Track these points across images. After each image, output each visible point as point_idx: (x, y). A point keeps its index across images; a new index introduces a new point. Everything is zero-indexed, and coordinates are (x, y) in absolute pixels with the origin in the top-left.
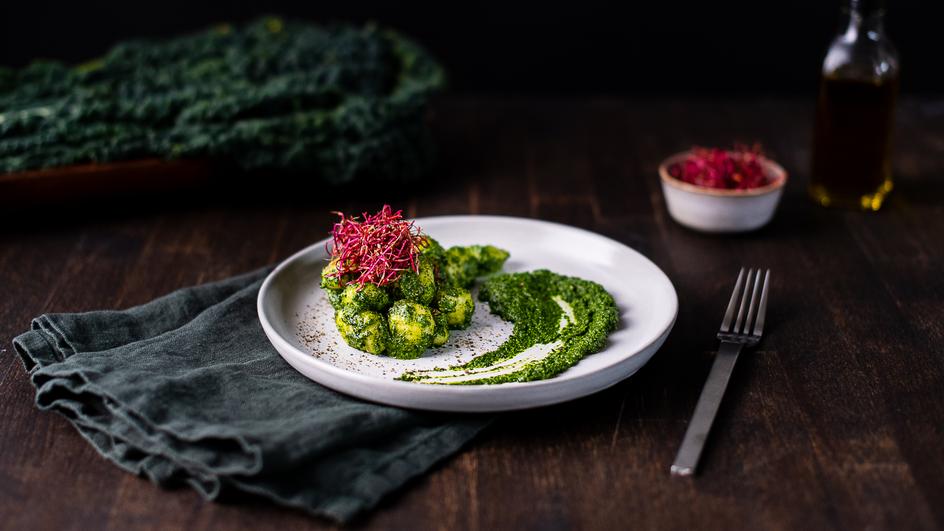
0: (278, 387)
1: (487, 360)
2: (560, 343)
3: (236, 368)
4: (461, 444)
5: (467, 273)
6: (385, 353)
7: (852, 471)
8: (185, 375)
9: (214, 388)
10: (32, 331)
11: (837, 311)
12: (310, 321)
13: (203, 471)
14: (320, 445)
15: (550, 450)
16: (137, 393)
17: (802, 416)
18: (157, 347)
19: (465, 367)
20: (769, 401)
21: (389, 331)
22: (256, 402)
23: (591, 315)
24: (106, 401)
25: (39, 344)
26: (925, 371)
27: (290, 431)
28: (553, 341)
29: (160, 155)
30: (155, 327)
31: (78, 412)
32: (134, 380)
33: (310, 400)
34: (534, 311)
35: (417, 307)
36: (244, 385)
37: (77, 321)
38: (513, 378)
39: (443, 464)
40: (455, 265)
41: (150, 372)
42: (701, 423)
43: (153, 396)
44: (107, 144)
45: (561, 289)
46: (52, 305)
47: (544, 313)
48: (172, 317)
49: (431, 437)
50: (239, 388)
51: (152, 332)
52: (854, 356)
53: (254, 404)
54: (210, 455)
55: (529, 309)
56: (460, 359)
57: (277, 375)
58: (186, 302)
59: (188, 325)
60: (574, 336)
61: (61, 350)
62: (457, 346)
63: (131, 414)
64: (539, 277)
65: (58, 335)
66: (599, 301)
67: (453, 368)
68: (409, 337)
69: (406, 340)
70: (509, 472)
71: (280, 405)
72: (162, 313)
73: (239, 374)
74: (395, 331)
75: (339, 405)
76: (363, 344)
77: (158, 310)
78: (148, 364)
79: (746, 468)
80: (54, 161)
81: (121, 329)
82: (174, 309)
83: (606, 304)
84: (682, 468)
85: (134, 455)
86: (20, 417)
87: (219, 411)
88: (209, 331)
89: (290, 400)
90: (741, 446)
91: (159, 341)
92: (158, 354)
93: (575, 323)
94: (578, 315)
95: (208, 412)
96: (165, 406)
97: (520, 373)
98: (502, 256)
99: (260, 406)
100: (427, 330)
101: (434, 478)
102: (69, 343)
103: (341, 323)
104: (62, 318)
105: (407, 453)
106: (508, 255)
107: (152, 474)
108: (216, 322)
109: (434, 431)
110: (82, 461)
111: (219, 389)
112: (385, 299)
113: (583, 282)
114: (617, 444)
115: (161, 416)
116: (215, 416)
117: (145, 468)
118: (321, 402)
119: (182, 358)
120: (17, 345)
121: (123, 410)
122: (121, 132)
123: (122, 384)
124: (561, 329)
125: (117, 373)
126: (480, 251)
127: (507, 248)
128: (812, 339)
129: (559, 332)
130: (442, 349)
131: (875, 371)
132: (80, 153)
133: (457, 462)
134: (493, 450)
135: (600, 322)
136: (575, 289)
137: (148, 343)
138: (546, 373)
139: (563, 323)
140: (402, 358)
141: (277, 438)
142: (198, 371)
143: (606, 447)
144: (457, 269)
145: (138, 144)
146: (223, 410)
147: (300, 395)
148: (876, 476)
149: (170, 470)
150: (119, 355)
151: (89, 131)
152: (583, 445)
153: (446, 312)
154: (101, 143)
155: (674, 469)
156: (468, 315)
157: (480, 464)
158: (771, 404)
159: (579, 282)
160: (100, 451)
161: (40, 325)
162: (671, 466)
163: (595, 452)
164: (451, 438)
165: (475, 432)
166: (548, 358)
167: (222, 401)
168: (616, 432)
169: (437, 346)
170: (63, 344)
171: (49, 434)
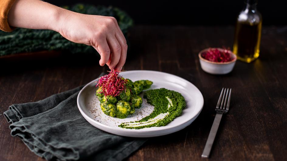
0: (84, 129)
1: (146, 119)
2: (168, 113)
3: (71, 122)
4: (139, 147)
5: (140, 89)
6: (116, 117)
7: (256, 157)
8: (56, 125)
9: (64, 129)
10: (9, 110)
11: (251, 101)
12: (93, 105)
13: (61, 157)
14: (96, 150)
15: (165, 149)
16: (41, 133)
17: (241, 137)
18: (47, 115)
19: (139, 121)
20: (231, 132)
21: (117, 110)
22: (77, 134)
23: (177, 103)
24: (32, 135)
25: (11, 114)
26: (278, 122)
27: (87, 145)
28: (166, 112)
29: (47, 50)
30: (46, 107)
31: (24, 138)
32: (40, 128)
33: (93, 134)
34: (160, 102)
35: (125, 103)
36: (73, 128)
37: (23, 106)
38: (154, 125)
39: (133, 154)
40: (136, 87)
41: (45, 125)
42: (210, 141)
43: (46, 133)
44: (31, 47)
45: (168, 94)
46: (15, 99)
47: (163, 103)
48: (51, 104)
49: (129, 145)
50: (72, 129)
51: (46, 109)
52: (256, 117)
53: (76, 135)
54: (63, 153)
55: (159, 102)
56: (138, 118)
57: (83, 124)
58: (55, 99)
59: (56, 107)
60: (172, 111)
61: (18, 116)
62: (137, 114)
63: (39, 139)
64: (162, 90)
65: (17, 111)
66: (180, 99)
67: (136, 122)
68: (123, 112)
69: (122, 113)
70: (153, 157)
71: (84, 135)
72: (48, 103)
73: (72, 124)
74: (119, 110)
75: (102, 135)
76: (109, 114)
77: (47, 102)
78: (45, 121)
79: (224, 155)
80: (15, 52)
81: (36, 108)
82: (52, 102)
83: (182, 100)
84: (205, 155)
85: (41, 151)
86: (6, 138)
87: (66, 137)
88: (62, 109)
89: (87, 133)
90: (223, 148)
91: (47, 113)
92: (47, 118)
93: (173, 106)
94: (173, 104)
95: (63, 138)
96: (50, 137)
97: (156, 124)
98: (151, 83)
99: (78, 135)
100: (128, 110)
101: (131, 158)
102: (20, 114)
103: (102, 107)
104: (18, 106)
105: (123, 151)
106: (152, 83)
107: (46, 158)
108: (65, 106)
109: (131, 143)
110: (25, 152)
111: (66, 129)
112: (116, 100)
113: (175, 92)
114: (185, 147)
115: (49, 140)
116: (65, 139)
117: (44, 156)
118: (97, 134)
119: (54, 119)
120: (5, 115)
121: (37, 138)
122: (35, 43)
123: (37, 130)
124: (168, 108)
125: (35, 125)
126: (144, 82)
127: (152, 81)
128: (244, 111)
129: (168, 109)
130: (133, 115)
131: (263, 122)
132: (23, 49)
133: (138, 153)
134: (148, 149)
135: (180, 107)
136: (172, 95)
137: (44, 114)
138: (164, 124)
139: (169, 106)
140: (121, 118)
141: (83, 148)
142: (59, 123)
143: (182, 148)
144: (137, 88)
145: (40, 46)
146: (67, 137)
147: (90, 132)
148: (263, 158)
149: (51, 157)
150: (36, 118)
151: (25, 42)
152: (175, 147)
153: (134, 104)
154: (29, 46)
155: (202, 156)
156: (140, 104)
157: (144, 154)
158: (232, 133)
159: (174, 92)
160: (30, 149)
161: (12, 108)
162: (202, 155)
163: (179, 150)
164: (136, 145)
165: (143, 143)
166: (165, 118)
167: (67, 134)
168: (185, 143)
169: (131, 114)
170: (19, 114)
171: (15, 144)
